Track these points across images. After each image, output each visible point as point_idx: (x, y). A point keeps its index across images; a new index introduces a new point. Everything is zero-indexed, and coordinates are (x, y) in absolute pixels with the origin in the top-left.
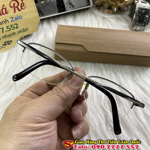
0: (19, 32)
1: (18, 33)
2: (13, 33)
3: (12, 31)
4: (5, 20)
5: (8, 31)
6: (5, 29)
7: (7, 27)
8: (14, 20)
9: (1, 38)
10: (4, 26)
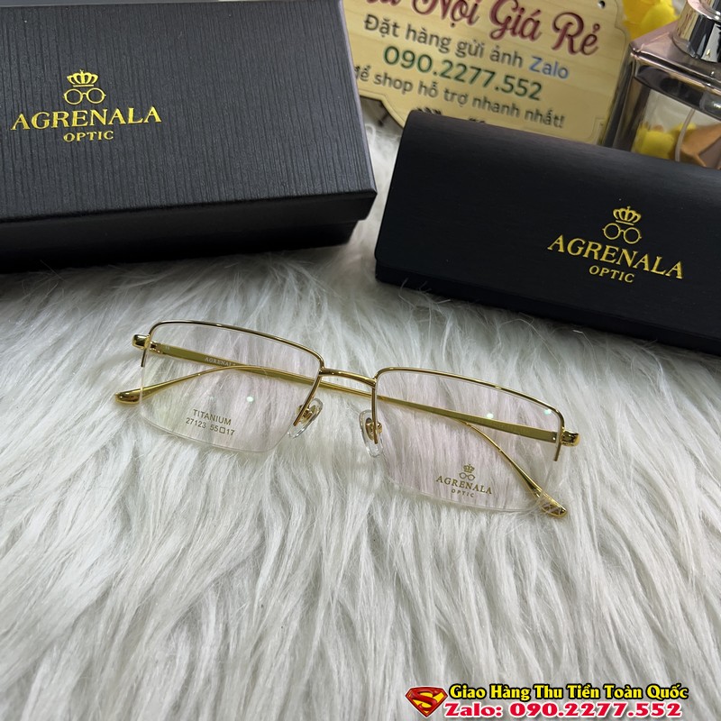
0: (529, 115)
1: (526, 117)
2: (514, 105)
3: (512, 98)
4: (516, 53)
5: (503, 90)
6: (499, 80)
7: (507, 76)
8: (541, 70)
9: (470, 100)
10: (502, 69)
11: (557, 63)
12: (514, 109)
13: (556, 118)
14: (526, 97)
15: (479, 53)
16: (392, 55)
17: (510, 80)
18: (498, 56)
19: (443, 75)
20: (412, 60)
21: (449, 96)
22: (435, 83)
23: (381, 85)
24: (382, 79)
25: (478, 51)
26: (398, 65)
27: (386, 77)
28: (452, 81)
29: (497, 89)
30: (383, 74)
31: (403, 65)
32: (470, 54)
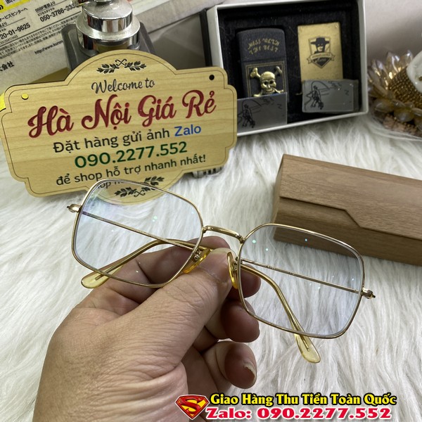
0: (183, 162)
1: (181, 164)
2: (171, 161)
3: (169, 157)
4: (163, 129)
5: (162, 154)
6: (157, 150)
7: (162, 146)
8: (183, 133)
9: (143, 168)
10: (157, 143)
11: (192, 126)
12: (172, 163)
13: (200, 157)
14: (178, 152)
15: (139, 139)
16: (81, 162)
17: (164, 147)
18: (152, 136)
19: (119, 161)
20: (97, 159)
21: (128, 171)
22: (116, 167)
23: (81, 181)
24: (80, 178)
25: (138, 137)
26: (87, 165)
27: (82, 176)
28: (127, 161)
29: (158, 155)
30: (80, 175)
31: (90, 165)
32: (133, 141)
